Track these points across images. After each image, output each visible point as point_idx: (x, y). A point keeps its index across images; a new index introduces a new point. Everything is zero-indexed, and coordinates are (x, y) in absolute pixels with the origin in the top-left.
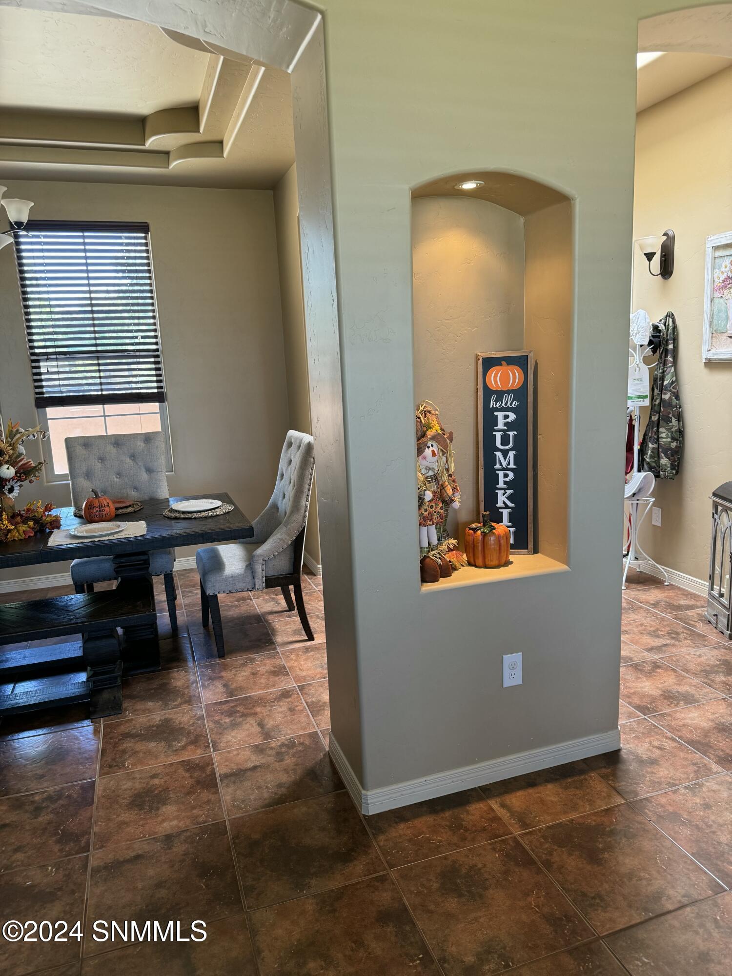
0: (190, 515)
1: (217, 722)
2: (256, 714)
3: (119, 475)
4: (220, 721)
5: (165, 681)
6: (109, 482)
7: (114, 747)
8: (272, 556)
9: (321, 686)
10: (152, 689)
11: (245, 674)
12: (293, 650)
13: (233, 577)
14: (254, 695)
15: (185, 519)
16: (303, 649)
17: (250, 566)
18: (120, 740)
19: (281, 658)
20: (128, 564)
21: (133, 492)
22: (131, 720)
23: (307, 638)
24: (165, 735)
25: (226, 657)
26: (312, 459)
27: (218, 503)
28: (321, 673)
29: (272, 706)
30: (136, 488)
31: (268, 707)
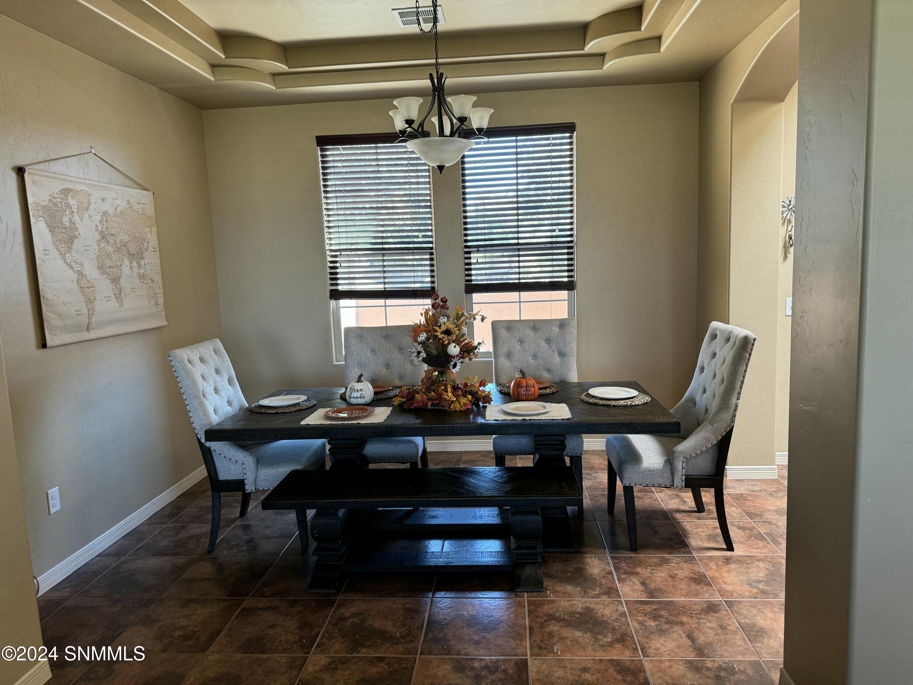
0: (609, 403)
1: (640, 623)
2: (682, 624)
3: (535, 356)
4: (644, 622)
5: (579, 565)
6: (526, 363)
7: (541, 628)
8: (694, 455)
9: (752, 606)
10: (568, 572)
11: (662, 575)
12: (711, 558)
13: (651, 472)
14: (676, 601)
15: (604, 405)
16: (723, 559)
17: (670, 462)
18: (545, 621)
19: (698, 565)
20: (546, 442)
21: (546, 374)
22: (553, 602)
23: (725, 547)
24: (589, 625)
25: (638, 551)
26: (748, 355)
27: (634, 393)
28: (750, 592)
29: (699, 619)
30: (549, 370)
31: (694, 618)
